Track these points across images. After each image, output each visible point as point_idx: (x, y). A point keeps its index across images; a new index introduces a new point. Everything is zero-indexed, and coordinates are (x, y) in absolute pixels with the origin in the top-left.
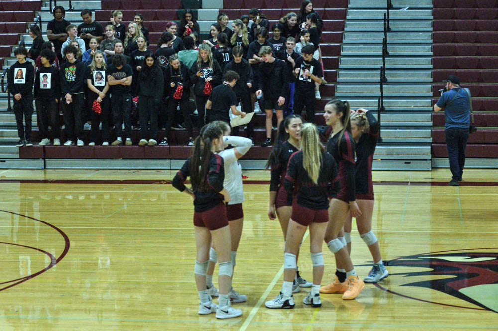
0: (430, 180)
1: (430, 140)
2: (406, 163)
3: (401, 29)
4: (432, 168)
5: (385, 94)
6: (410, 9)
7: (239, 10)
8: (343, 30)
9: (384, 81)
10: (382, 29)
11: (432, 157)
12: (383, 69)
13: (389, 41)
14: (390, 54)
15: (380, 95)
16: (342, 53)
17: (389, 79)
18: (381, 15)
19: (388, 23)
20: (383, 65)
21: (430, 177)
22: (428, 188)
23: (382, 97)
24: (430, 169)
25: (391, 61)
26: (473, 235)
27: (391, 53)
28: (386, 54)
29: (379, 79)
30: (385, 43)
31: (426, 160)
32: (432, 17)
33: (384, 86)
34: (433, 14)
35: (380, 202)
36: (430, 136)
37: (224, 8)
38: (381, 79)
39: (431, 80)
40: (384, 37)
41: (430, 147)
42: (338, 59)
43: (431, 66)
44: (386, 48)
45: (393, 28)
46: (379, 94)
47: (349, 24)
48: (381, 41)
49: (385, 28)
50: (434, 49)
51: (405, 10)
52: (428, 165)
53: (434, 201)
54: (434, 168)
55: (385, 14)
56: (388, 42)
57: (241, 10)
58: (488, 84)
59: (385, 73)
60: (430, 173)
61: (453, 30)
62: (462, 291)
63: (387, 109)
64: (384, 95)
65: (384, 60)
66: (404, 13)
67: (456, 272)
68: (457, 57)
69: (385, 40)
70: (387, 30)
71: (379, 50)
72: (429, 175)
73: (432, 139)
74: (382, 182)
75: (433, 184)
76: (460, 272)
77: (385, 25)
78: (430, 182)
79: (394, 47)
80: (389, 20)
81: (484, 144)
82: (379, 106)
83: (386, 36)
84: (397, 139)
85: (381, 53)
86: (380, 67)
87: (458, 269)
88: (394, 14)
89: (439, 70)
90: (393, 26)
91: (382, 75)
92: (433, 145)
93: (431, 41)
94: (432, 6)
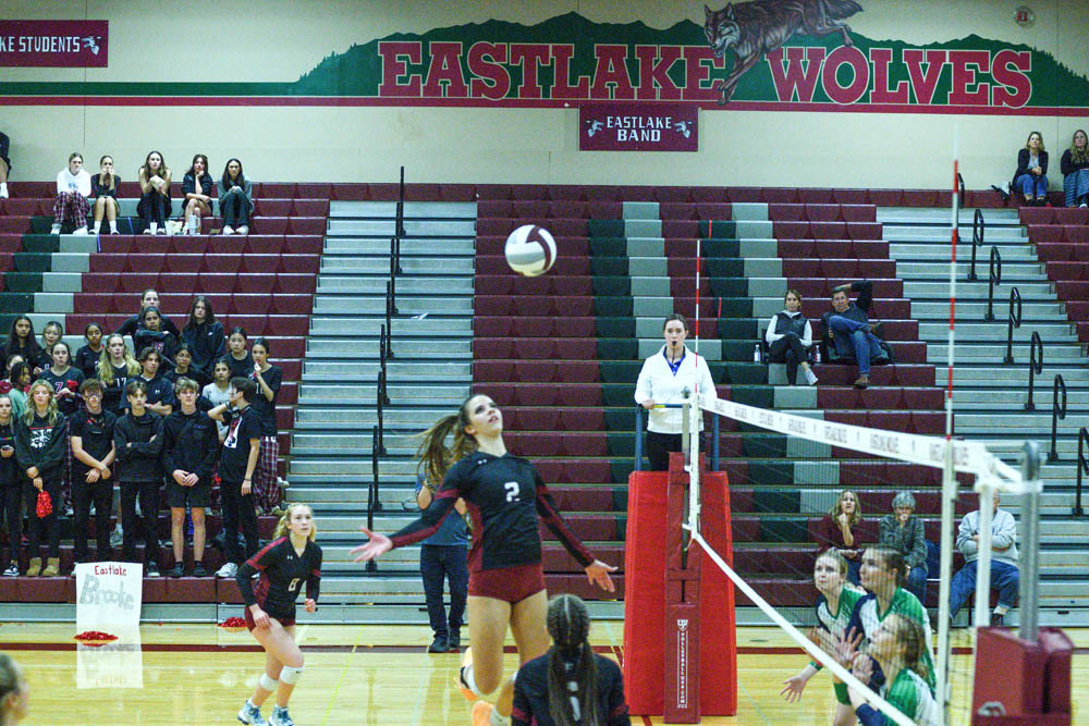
2: (421, 610)
3: (414, 355)
5: (382, 477)
6: (429, 316)
7: (104, 315)
8: (302, 355)
9: (379, 453)
10: (377, 354)
12: (378, 431)
13: (389, 376)
14: (392, 403)
15: (373, 480)
16: (301, 399)
17: (390, 450)
18: (375, 327)
19: (389, 343)
20: (377, 424)
23: (376, 484)
25: (392, 416)
27: (393, 401)
28: (383, 402)
29: (369, 450)
30: (382, 382)
32: (471, 333)
33: (379, 462)
34: (474, 326)
35: (371, 685)
37: (76, 311)
38: (374, 450)
40: (381, 370)
42: (292, 411)
44: (385, 390)
45: (397, 353)
46: (371, 478)
47: (314, 344)
48: (375, 377)
49: (382, 352)
51: (421, 318)
55: (383, 326)
56: (388, 379)
57: (108, 315)
58: (577, 460)
59: (381, 438)
61: (512, 356)
63: (386, 506)
64: (380, 480)
65: (380, 413)
66: (419, 324)
68: (518, 409)
69: (382, 375)
70: (386, 356)
71: (370, 395)
74: (375, 646)
77: (382, 346)
79: (399, 389)
80: (389, 337)
81: (569, 573)
82: (370, 501)
83: (384, 369)
84: (405, 564)
85: (374, 400)
86: (372, 427)
88: (400, 326)
90: (398, 348)
91: (375, 442)
93: (470, 378)
94: (472, 312)
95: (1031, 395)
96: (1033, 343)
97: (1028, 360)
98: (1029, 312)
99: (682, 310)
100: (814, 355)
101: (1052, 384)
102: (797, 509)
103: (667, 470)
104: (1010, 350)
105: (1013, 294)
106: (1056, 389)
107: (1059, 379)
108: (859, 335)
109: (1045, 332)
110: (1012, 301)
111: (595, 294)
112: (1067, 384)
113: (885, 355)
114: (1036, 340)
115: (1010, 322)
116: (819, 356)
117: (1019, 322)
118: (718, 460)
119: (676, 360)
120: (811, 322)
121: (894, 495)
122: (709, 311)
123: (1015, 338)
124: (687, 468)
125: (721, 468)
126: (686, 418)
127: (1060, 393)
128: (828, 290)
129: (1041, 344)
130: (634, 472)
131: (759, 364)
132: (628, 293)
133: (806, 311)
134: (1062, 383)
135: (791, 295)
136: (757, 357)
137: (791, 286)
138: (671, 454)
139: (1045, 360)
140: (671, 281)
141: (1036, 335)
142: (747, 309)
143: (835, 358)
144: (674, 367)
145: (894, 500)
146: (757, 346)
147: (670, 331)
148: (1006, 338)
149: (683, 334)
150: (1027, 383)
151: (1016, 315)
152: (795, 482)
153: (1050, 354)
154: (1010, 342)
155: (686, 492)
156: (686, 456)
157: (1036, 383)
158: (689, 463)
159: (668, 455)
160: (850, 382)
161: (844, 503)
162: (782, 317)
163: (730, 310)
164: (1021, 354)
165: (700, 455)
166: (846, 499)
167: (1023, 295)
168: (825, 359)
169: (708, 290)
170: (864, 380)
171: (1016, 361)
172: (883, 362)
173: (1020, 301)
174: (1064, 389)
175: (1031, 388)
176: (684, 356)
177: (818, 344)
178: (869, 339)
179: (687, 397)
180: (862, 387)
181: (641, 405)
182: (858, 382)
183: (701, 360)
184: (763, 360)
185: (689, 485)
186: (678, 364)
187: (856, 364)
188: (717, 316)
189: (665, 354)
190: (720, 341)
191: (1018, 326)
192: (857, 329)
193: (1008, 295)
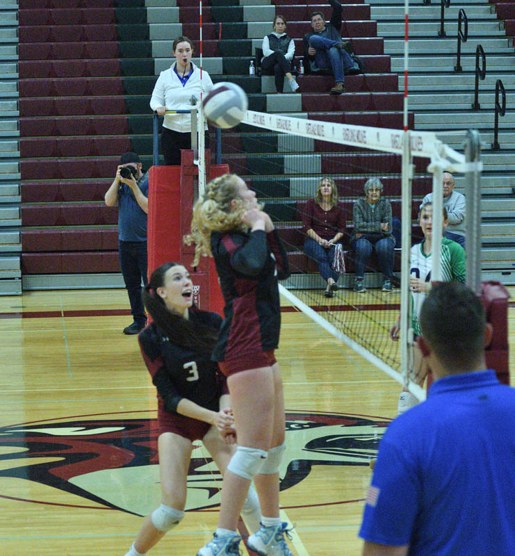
0: (21, 310)
1: (19, 248)
4: (23, 290)
11: (22, 274)
21: (21, 305)
22: (18, 321)
24: (21, 293)
26: (89, 393)
31: (14, 279)
32: (17, 57)
34: (19, 52)
36: (19, 242)
39: (18, 154)
41: (18, 259)
43: (17, 133)
50: (20, 106)
52: (16, 287)
53: (27, 341)
54: (26, 291)
60: (19, 299)
61: (51, 75)
62: (73, 481)
67: (64, 451)
68: (57, 118)
72: (18, 301)
73: (21, 246)
75: (25, 315)
76: (68, 451)
78: (21, 313)
81: (102, 251)
87: (66, 447)
89: (29, 139)
92: (23, 255)
93: (17, 94)
94: (17, 40)
95: (477, 97)
96: (477, 55)
97: (474, 68)
98: (474, 29)
99: (189, 34)
100: (298, 68)
101: (494, 87)
102: (286, 193)
103: (180, 164)
104: (459, 60)
105: (460, 14)
106: (497, 91)
107: (499, 83)
108: (333, 51)
109: (488, 46)
110: (460, 20)
111: (117, 22)
112: (506, 87)
113: (356, 67)
114: (480, 52)
115: (458, 37)
116: (302, 69)
117: (466, 37)
118: (221, 156)
119: (186, 74)
120: (295, 41)
121: (366, 180)
122: (211, 34)
123: (462, 51)
124: (196, 162)
125: (224, 162)
126: (194, 121)
127: (500, 95)
128: (308, 15)
129: (484, 55)
130: (153, 167)
131: (254, 77)
132: (145, 21)
133: (291, 32)
134: (502, 87)
135: (279, 20)
136: (252, 70)
137: (279, 12)
138: (183, 151)
139: (488, 68)
140: (180, 10)
141: (480, 48)
142: (243, 31)
143: (314, 70)
144: (184, 80)
145: (366, 185)
146: (252, 62)
147: (181, 51)
148: (455, 51)
149: (191, 52)
150: (473, 87)
151: (463, 32)
152: (286, 172)
153: (492, 63)
154: (459, 54)
155: (195, 181)
156: (195, 152)
157: (480, 87)
158: (197, 158)
159: (180, 152)
160: (328, 90)
161: (323, 188)
162: (271, 37)
163: (228, 33)
164: (468, 63)
165: (205, 151)
166: (324, 185)
167: (469, 16)
168: (307, 71)
169: (210, 17)
170: (339, 87)
171: (464, 69)
172: (356, 72)
173: (467, 20)
174: (504, 92)
175: (477, 91)
176: (192, 71)
177: (301, 59)
178: (341, 54)
179: (194, 104)
180: (337, 94)
181: (156, 112)
182: (334, 89)
183: (205, 74)
184: (257, 73)
185: (197, 176)
186: (187, 77)
187: (332, 75)
188: (217, 38)
189: (175, 70)
190: (221, 58)
191: (465, 41)
192: (331, 46)
193: (456, 16)
